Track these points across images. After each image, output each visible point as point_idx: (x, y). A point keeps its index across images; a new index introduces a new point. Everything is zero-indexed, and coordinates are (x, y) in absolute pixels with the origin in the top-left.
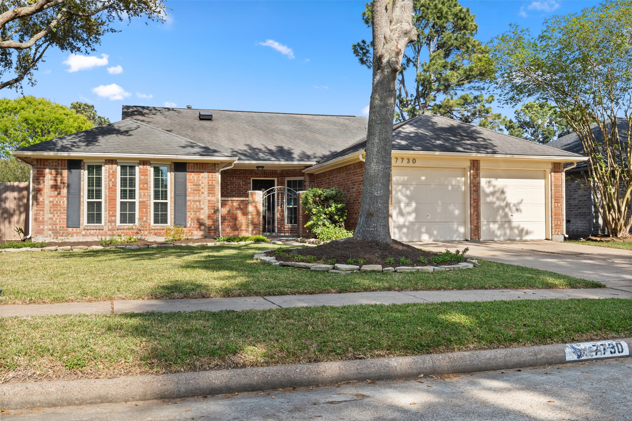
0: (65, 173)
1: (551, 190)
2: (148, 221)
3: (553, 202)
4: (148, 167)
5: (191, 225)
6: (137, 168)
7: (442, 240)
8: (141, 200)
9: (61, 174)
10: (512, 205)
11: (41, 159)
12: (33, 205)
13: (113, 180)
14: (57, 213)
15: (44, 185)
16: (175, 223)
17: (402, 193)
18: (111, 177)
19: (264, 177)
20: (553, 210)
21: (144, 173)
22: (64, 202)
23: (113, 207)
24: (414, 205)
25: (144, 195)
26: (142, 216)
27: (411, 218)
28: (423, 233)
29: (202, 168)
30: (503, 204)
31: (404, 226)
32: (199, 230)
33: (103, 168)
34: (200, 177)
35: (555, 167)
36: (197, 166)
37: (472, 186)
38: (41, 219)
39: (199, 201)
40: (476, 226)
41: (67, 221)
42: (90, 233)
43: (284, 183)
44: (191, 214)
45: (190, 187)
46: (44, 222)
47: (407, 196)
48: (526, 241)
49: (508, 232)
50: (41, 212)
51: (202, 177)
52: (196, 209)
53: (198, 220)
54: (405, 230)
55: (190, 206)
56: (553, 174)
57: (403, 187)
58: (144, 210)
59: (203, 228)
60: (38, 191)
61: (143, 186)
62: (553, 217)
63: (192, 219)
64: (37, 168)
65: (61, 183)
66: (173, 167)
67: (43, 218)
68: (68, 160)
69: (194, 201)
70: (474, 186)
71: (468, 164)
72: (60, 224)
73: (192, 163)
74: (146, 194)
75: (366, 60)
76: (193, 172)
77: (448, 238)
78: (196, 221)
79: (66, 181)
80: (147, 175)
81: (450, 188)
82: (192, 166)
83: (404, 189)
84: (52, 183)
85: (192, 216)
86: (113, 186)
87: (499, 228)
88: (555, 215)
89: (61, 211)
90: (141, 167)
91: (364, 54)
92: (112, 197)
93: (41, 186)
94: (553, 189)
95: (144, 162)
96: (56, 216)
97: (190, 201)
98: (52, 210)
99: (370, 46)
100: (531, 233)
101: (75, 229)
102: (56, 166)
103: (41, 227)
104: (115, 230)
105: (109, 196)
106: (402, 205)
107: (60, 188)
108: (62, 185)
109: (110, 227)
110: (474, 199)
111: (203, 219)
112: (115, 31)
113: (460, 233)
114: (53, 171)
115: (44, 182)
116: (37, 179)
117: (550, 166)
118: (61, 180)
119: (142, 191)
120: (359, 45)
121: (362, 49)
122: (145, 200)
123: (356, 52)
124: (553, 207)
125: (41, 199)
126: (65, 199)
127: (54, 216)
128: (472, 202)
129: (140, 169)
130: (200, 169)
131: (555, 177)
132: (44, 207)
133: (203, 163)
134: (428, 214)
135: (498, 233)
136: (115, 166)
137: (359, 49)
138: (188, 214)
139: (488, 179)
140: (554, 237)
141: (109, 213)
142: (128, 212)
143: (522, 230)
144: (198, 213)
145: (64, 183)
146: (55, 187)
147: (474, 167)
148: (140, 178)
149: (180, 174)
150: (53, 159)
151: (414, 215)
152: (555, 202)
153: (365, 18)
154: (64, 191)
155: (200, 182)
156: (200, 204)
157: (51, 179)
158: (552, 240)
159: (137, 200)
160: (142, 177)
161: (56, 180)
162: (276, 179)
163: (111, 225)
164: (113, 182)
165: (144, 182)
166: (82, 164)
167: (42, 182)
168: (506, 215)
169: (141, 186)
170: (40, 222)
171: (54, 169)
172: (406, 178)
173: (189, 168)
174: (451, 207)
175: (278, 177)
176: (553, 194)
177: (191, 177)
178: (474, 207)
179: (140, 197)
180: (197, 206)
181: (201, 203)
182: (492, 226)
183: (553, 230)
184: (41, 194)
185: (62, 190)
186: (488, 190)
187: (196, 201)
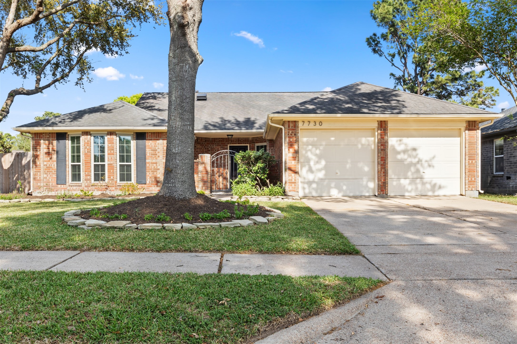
0: (55, 142)
1: (465, 147)
2: (115, 180)
3: (467, 159)
4: (114, 137)
5: (150, 182)
6: (106, 138)
7: (351, 195)
8: (109, 163)
9: (52, 144)
10: (423, 162)
11: (37, 133)
12: (32, 167)
13: (88, 147)
14: (50, 174)
15: (40, 153)
16: (137, 181)
17: (312, 153)
18: (86, 145)
19: (238, 144)
20: (467, 167)
21: (111, 142)
22: (54, 165)
23: (88, 169)
24: (323, 163)
25: (111, 159)
26: (110, 175)
27: (321, 175)
28: (332, 188)
29: (158, 136)
30: (415, 160)
31: (313, 182)
32: (156, 186)
33: (81, 138)
34: (157, 144)
35: (469, 125)
36: (154, 135)
37: (379, 145)
38: (38, 178)
39: (156, 163)
40: (384, 183)
41: (57, 180)
42: (73, 189)
43: (254, 148)
44: (150, 174)
45: (148, 152)
46: (41, 180)
47: (316, 155)
48: (438, 196)
49: (419, 186)
50: (39, 173)
51: (158, 144)
52: (154, 169)
53: (156, 178)
54: (314, 186)
55: (149, 167)
56: (467, 132)
57: (313, 147)
58: (112, 171)
59: (159, 184)
60: (36, 157)
61: (111, 152)
62: (467, 174)
63: (150, 178)
64: (35, 140)
65: (52, 150)
66: (135, 136)
67: (40, 178)
68: (57, 133)
69: (152, 163)
70: (382, 145)
71: (376, 125)
72: (52, 182)
73: (150, 133)
74: (113, 158)
75: (378, 50)
76: (151, 140)
77: (358, 194)
78: (153, 179)
79: (55, 150)
80: (113, 143)
81: (360, 146)
82: (150, 135)
83: (314, 149)
84: (46, 150)
85: (150, 175)
86: (88, 152)
87: (410, 184)
88: (469, 172)
89: (52, 172)
90: (109, 136)
91: (376, 45)
92: (87, 160)
93: (38, 153)
94: (467, 146)
95: (111, 133)
96: (49, 175)
97: (148, 163)
98: (46, 171)
99: (380, 37)
100: (444, 187)
101: (62, 185)
102: (48, 138)
103: (39, 184)
104: (90, 187)
105: (85, 160)
106: (312, 163)
107: (52, 155)
108: (53, 152)
109: (86, 184)
110: (382, 158)
111: (159, 178)
112: (134, 36)
113: (369, 188)
114: (47, 142)
115: (40, 150)
116: (35, 148)
117: (465, 125)
118: (52, 148)
119: (109, 156)
120: (371, 38)
121: (374, 41)
122: (112, 162)
123: (369, 44)
124: (467, 164)
125: (38, 163)
126: (55, 163)
127: (48, 176)
128: (380, 160)
129: (108, 138)
130: (156, 137)
131: (469, 135)
132: (40, 169)
133: (158, 133)
134: (337, 171)
135: (409, 188)
136: (89, 137)
137: (371, 41)
138: (148, 173)
139: (399, 139)
140: (468, 193)
141: (85, 173)
142: (100, 173)
143: (435, 185)
144: (155, 173)
145: (54, 151)
146: (48, 153)
147: (381, 127)
148: (108, 146)
149: (141, 142)
150: (46, 133)
151: (323, 172)
152: (469, 159)
153: (373, 15)
154: (54, 157)
155: (157, 148)
156: (156, 165)
157: (45, 148)
158: (465, 195)
159: (106, 163)
160: (110, 145)
161: (48, 148)
162: (248, 145)
163: (87, 183)
164: (88, 149)
165: (111, 149)
166: (67, 136)
167: (38, 150)
168: (418, 171)
169: (109, 152)
170: (38, 180)
171: (47, 140)
172: (315, 139)
173: (148, 137)
174: (360, 165)
175: (250, 143)
176: (467, 151)
177: (149, 144)
178: (381, 165)
179: (108, 161)
180: (154, 167)
181: (158, 165)
182: (403, 181)
183: (467, 186)
184: (38, 159)
185: (53, 156)
186: (399, 148)
187: (154, 163)
